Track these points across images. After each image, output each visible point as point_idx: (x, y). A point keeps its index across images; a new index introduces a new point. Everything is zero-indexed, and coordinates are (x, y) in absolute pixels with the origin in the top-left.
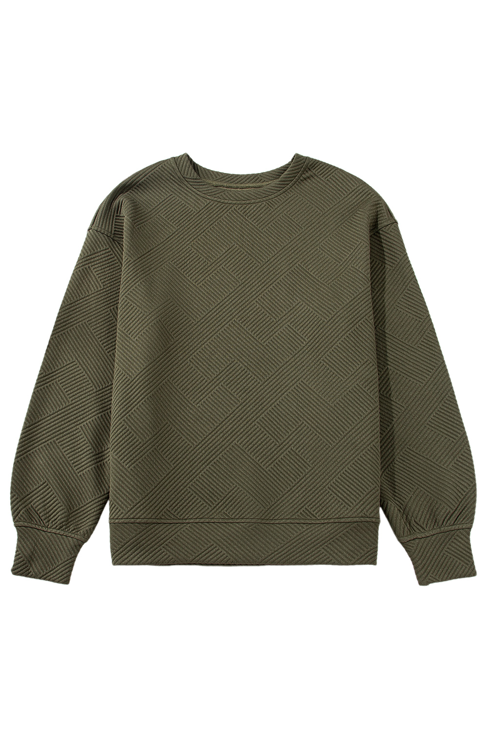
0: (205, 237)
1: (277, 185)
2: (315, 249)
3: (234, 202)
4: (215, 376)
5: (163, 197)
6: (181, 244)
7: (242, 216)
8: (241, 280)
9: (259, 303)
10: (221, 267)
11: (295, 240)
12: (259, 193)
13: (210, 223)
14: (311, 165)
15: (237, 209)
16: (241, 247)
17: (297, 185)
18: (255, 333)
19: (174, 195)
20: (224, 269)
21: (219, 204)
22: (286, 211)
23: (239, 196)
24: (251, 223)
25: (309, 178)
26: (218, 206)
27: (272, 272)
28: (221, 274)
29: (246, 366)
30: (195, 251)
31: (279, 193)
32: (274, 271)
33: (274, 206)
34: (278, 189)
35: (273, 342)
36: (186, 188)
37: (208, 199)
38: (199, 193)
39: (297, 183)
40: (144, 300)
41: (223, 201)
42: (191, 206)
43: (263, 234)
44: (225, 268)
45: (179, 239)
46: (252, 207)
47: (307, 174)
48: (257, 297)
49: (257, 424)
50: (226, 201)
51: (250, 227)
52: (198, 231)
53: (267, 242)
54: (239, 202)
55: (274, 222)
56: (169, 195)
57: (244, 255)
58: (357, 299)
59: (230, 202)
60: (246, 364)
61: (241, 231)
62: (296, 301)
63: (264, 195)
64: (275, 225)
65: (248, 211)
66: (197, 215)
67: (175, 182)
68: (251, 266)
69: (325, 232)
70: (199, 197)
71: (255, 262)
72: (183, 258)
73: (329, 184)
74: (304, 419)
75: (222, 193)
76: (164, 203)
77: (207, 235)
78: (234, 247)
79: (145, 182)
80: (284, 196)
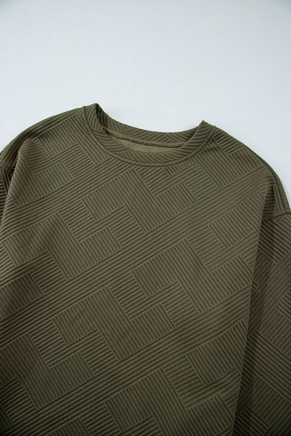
0: (98, 193)
1: (179, 152)
2: (205, 226)
3: (134, 162)
4: (75, 341)
5: (69, 146)
6: (73, 196)
7: (139, 178)
8: (123, 246)
9: (134, 274)
10: (105, 228)
11: (186, 213)
12: (160, 158)
13: (106, 180)
14: (215, 137)
15: (135, 170)
16: (130, 210)
17: (200, 154)
18: (124, 306)
19: (79, 145)
20: (108, 230)
21: (119, 161)
22: (183, 180)
23: (140, 157)
24: (145, 187)
25: (212, 149)
26: (117, 163)
27: (156, 243)
28: (104, 235)
29: (107, 340)
30: (85, 206)
31: (180, 160)
32: (158, 242)
33: (173, 173)
34: (180, 156)
35: (141, 321)
36: (92, 141)
37: (110, 155)
38: (102, 147)
39: (200, 152)
40: (19, 251)
41: (123, 159)
42: (92, 159)
43: (155, 200)
44: (110, 229)
45: (73, 190)
46: (150, 170)
47: (211, 146)
48: (134, 267)
49: (105, 404)
50: (126, 160)
51: (144, 191)
52: (92, 185)
53: (158, 209)
54: (138, 163)
55: (169, 189)
56: (75, 144)
57: (131, 219)
58: (238, 296)
59: (130, 161)
60: (108, 337)
61: (134, 193)
62: (174, 280)
63: (165, 160)
64: (170, 193)
65: (145, 174)
66: (96, 169)
67: (83, 133)
68: (136, 232)
69: (220, 209)
70: (102, 152)
71: (140, 229)
72: (72, 211)
73: (231, 160)
74: (154, 413)
75: (124, 151)
76: (68, 151)
77: (100, 191)
78: (123, 209)
79: (56, 129)
80: (184, 164)
